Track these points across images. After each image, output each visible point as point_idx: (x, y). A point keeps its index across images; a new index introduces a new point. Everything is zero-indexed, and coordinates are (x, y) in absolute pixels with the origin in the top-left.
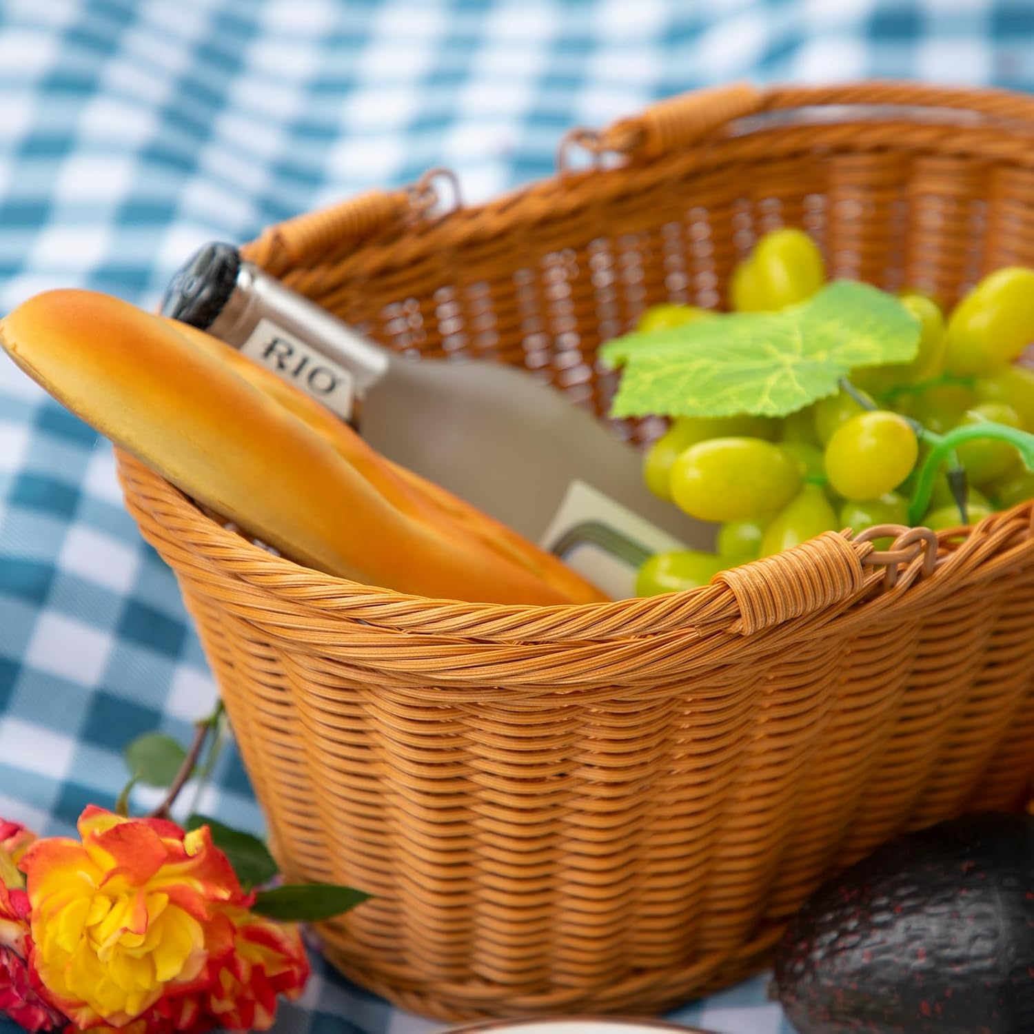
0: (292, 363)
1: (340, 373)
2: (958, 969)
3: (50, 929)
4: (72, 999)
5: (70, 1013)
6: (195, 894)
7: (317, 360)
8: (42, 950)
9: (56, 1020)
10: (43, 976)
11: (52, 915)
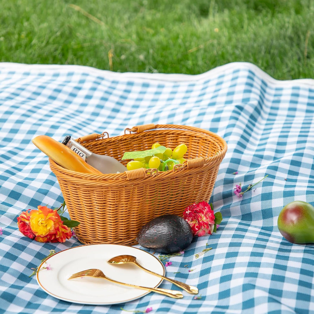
0: (77, 152)
1: (84, 154)
2: (160, 232)
3: (32, 220)
4: (35, 232)
5: (35, 234)
6: (53, 217)
7: (81, 152)
8: (31, 223)
9: (34, 236)
10: (31, 228)
11: (33, 219)
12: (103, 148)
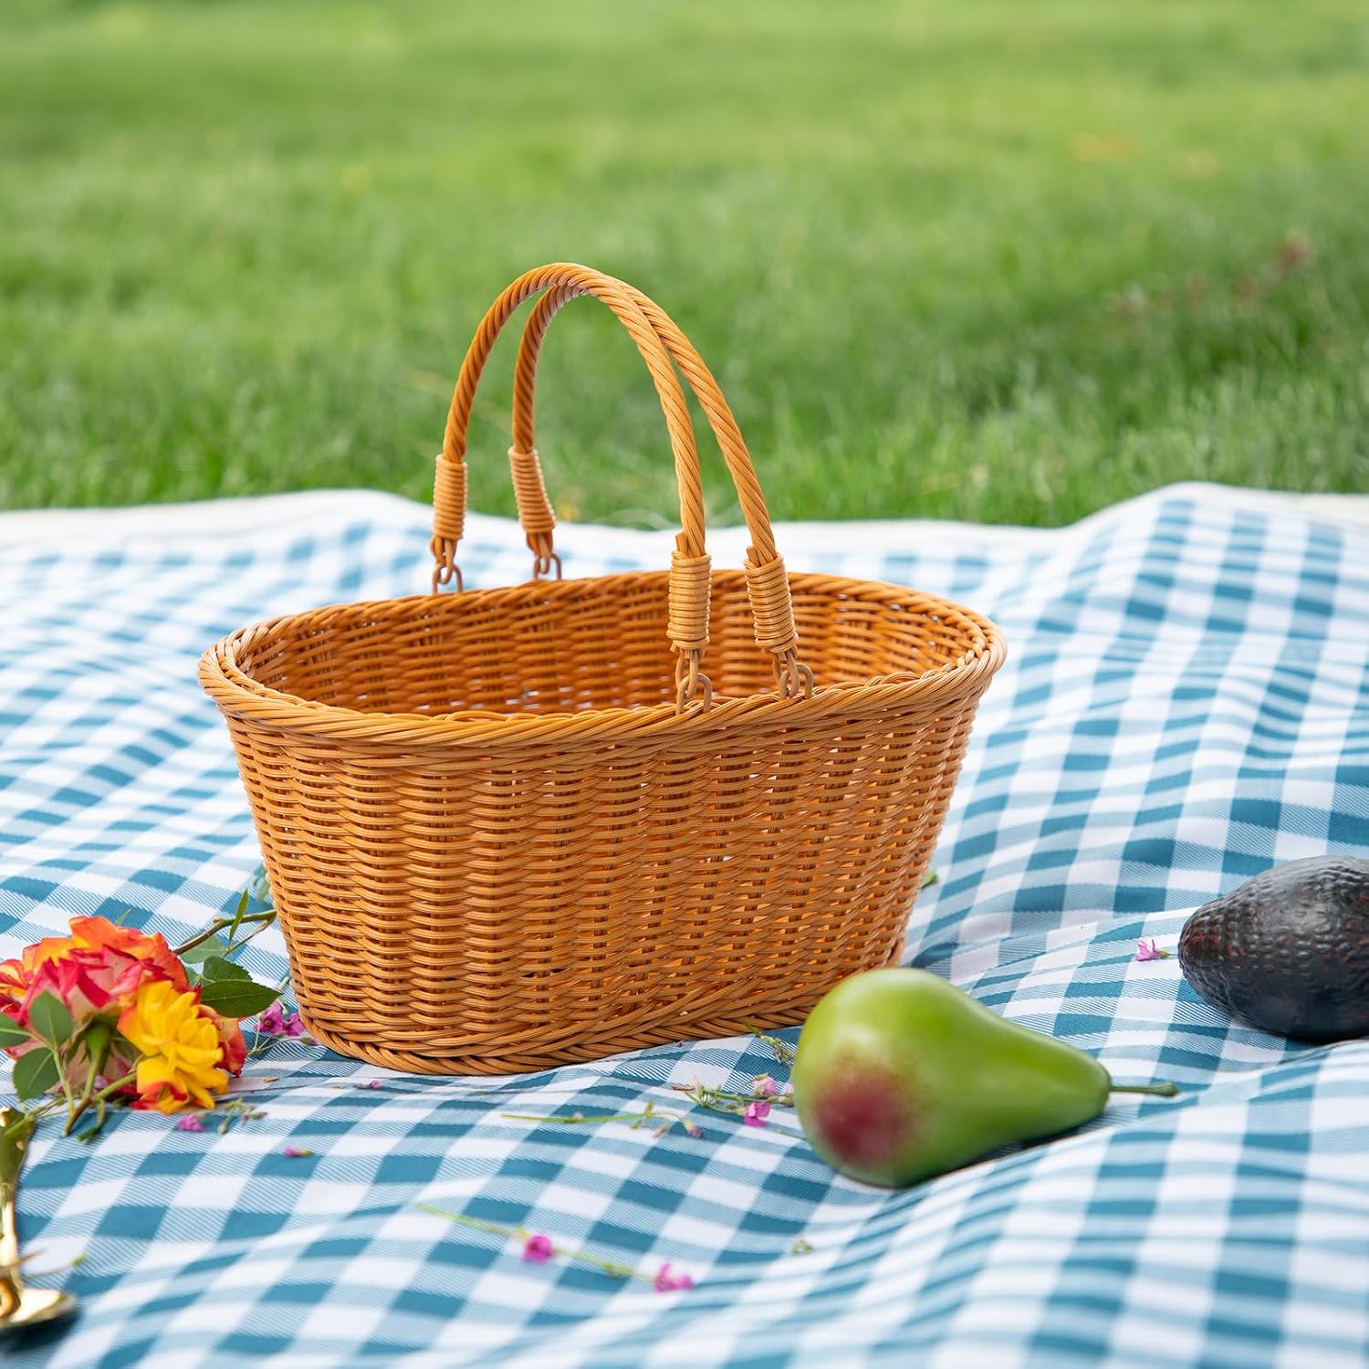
12: (437, 636)
